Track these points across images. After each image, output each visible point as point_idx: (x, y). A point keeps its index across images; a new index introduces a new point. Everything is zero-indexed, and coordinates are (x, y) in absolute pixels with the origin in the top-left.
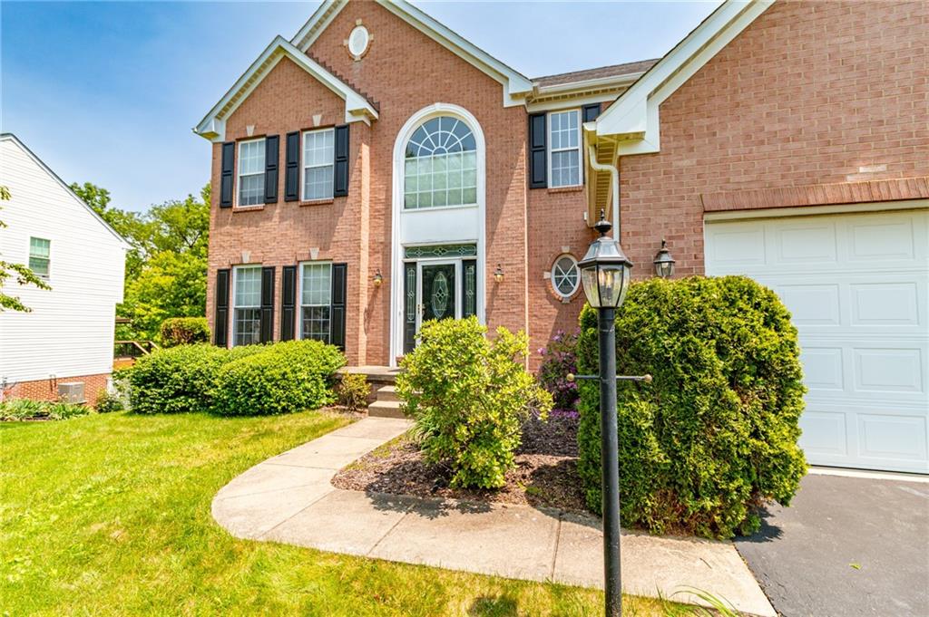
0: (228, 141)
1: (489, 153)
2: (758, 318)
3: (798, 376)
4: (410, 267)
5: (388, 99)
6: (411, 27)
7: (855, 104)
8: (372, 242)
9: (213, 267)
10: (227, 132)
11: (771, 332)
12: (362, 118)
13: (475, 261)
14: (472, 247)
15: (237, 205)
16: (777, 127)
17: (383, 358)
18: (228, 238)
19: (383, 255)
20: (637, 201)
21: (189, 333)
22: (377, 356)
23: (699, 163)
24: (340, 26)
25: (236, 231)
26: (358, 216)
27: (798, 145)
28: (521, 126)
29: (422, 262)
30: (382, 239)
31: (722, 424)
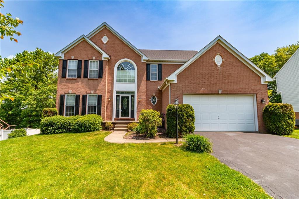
0: (65, 59)
1: (138, 72)
2: (190, 110)
3: (194, 117)
4: (118, 96)
5: (113, 55)
6: (119, 39)
7: (202, 79)
8: (108, 90)
9: (59, 94)
10: (64, 57)
11: (192, 112)
12: (107, 59)
13: (134, 96)
14: (133, 93)
15: (67, 77)
16: (193, 81)
17: (110, 119)
18: (64, 86)
19: (111, 93)
20: (173, 90)
21: (53, 112)
22: (109, 118)
23: (182, 85)
24: (100, 35)
25: (67, 84)
26: (105, 83)
27: (195, 84)
28: (145, 67)
29: (121, 95)
30: (111, 89)
31: (186, 123)
